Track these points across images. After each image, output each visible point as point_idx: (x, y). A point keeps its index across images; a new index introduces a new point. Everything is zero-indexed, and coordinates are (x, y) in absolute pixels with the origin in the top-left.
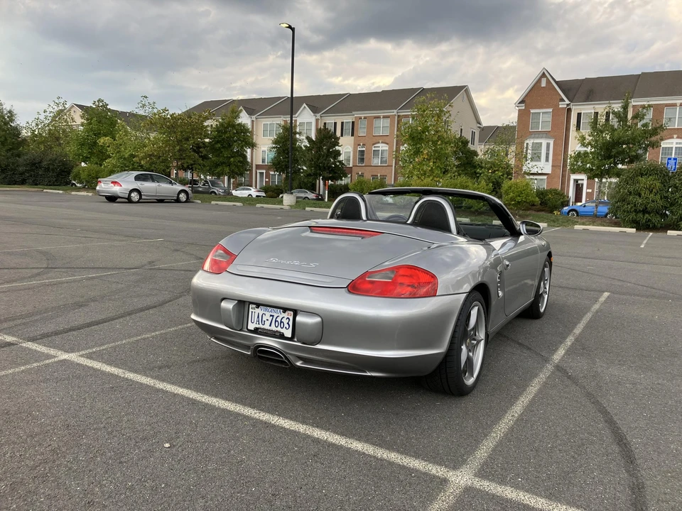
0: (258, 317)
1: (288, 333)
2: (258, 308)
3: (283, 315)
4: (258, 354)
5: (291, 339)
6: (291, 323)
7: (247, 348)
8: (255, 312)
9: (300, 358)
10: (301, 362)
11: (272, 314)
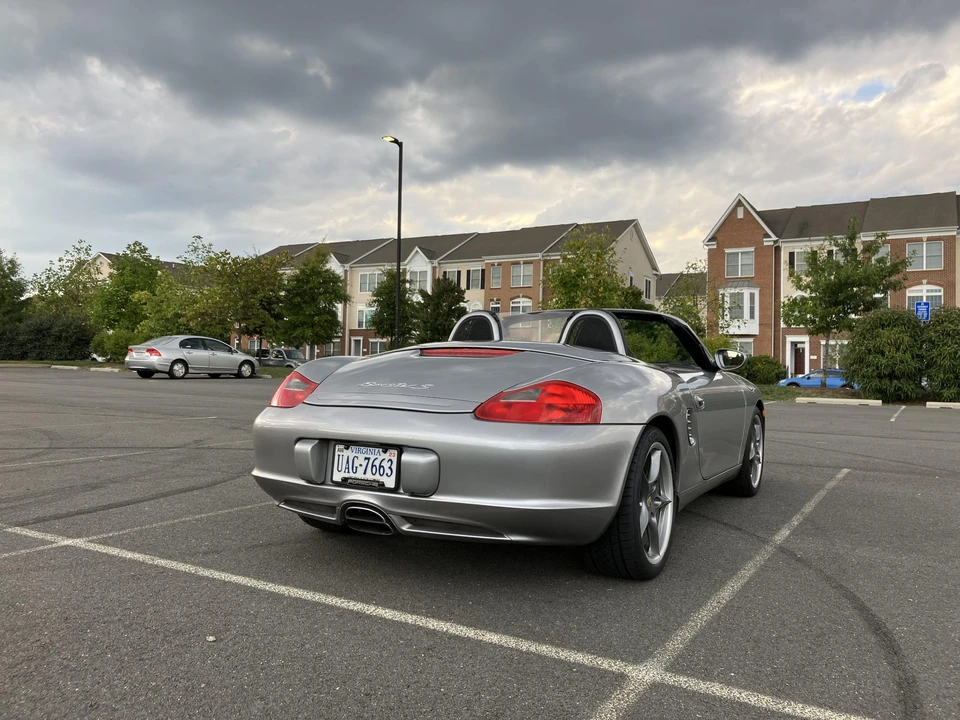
0: (348, 462)
1: (390, 483)
2: (347, 448)
3: (383, 456)
4: (347, 517)
5: (395, 490)
6: (394, 467)
7: (331, 509)
8: (343, 455)
9: (407, 519)
10: (408, 526)
11: (367, 456)
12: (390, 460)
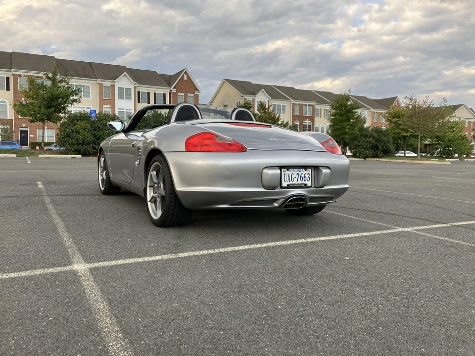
0: (289, 177)
11: (298, 173)
12: (309, 174)
